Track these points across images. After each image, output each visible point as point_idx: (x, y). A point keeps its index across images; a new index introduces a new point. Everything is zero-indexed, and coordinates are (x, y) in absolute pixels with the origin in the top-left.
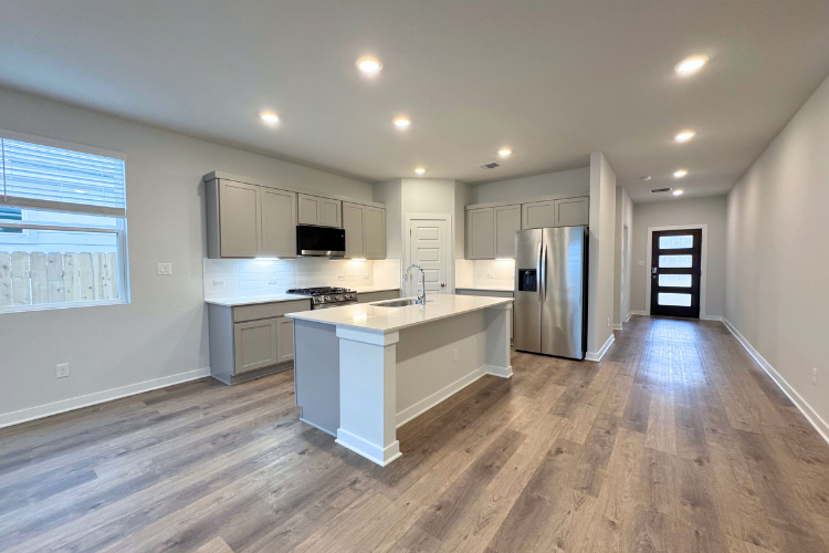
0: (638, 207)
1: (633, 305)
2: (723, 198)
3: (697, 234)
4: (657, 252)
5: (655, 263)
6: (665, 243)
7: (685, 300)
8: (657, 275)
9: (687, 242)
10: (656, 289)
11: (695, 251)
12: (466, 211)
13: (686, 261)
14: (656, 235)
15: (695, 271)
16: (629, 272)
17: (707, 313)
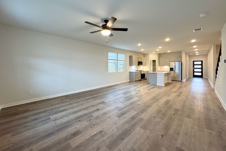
0: (189, 56)
1: (189, 75)
2: (207, 55)
3: (202, 61)
4: (194, 65)
5: (194, 67)
6: (195, 63)
7: (200, 74)
8: (194, 69)
9: (200, 63)
10: (194, 72)
11: (202, 65)
12: (159, 58)
13: (200, 67)
14: (194, 62)
15: (202, 68)
16: (188, 69)
17: (205, 76)
